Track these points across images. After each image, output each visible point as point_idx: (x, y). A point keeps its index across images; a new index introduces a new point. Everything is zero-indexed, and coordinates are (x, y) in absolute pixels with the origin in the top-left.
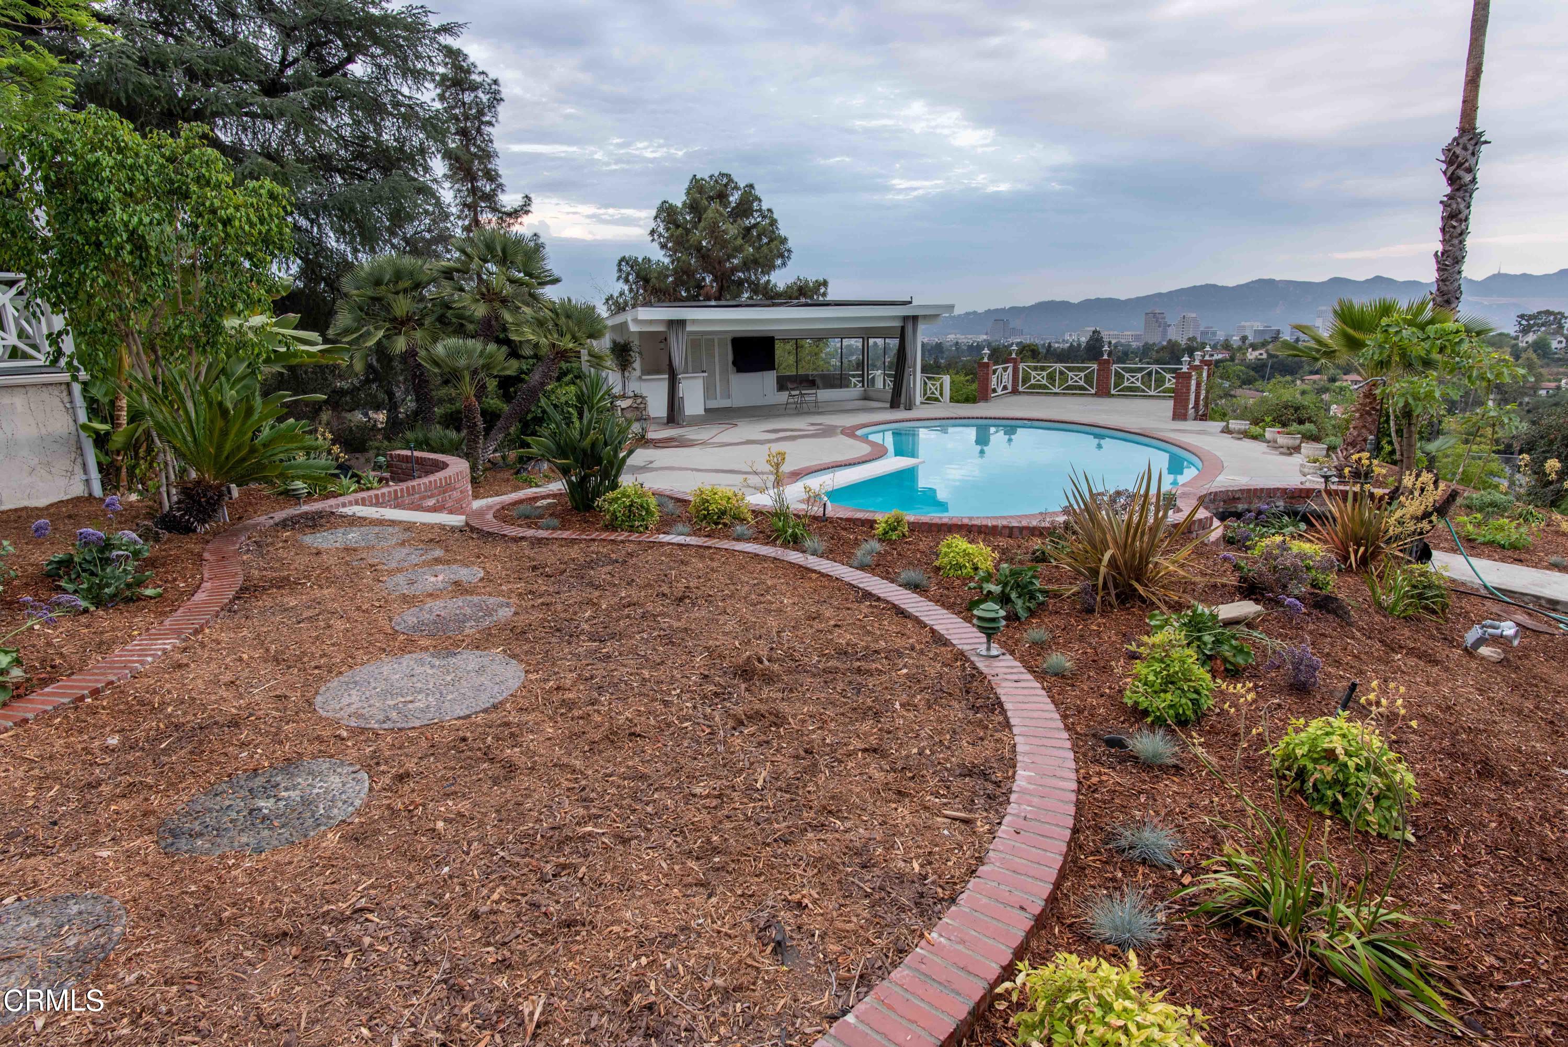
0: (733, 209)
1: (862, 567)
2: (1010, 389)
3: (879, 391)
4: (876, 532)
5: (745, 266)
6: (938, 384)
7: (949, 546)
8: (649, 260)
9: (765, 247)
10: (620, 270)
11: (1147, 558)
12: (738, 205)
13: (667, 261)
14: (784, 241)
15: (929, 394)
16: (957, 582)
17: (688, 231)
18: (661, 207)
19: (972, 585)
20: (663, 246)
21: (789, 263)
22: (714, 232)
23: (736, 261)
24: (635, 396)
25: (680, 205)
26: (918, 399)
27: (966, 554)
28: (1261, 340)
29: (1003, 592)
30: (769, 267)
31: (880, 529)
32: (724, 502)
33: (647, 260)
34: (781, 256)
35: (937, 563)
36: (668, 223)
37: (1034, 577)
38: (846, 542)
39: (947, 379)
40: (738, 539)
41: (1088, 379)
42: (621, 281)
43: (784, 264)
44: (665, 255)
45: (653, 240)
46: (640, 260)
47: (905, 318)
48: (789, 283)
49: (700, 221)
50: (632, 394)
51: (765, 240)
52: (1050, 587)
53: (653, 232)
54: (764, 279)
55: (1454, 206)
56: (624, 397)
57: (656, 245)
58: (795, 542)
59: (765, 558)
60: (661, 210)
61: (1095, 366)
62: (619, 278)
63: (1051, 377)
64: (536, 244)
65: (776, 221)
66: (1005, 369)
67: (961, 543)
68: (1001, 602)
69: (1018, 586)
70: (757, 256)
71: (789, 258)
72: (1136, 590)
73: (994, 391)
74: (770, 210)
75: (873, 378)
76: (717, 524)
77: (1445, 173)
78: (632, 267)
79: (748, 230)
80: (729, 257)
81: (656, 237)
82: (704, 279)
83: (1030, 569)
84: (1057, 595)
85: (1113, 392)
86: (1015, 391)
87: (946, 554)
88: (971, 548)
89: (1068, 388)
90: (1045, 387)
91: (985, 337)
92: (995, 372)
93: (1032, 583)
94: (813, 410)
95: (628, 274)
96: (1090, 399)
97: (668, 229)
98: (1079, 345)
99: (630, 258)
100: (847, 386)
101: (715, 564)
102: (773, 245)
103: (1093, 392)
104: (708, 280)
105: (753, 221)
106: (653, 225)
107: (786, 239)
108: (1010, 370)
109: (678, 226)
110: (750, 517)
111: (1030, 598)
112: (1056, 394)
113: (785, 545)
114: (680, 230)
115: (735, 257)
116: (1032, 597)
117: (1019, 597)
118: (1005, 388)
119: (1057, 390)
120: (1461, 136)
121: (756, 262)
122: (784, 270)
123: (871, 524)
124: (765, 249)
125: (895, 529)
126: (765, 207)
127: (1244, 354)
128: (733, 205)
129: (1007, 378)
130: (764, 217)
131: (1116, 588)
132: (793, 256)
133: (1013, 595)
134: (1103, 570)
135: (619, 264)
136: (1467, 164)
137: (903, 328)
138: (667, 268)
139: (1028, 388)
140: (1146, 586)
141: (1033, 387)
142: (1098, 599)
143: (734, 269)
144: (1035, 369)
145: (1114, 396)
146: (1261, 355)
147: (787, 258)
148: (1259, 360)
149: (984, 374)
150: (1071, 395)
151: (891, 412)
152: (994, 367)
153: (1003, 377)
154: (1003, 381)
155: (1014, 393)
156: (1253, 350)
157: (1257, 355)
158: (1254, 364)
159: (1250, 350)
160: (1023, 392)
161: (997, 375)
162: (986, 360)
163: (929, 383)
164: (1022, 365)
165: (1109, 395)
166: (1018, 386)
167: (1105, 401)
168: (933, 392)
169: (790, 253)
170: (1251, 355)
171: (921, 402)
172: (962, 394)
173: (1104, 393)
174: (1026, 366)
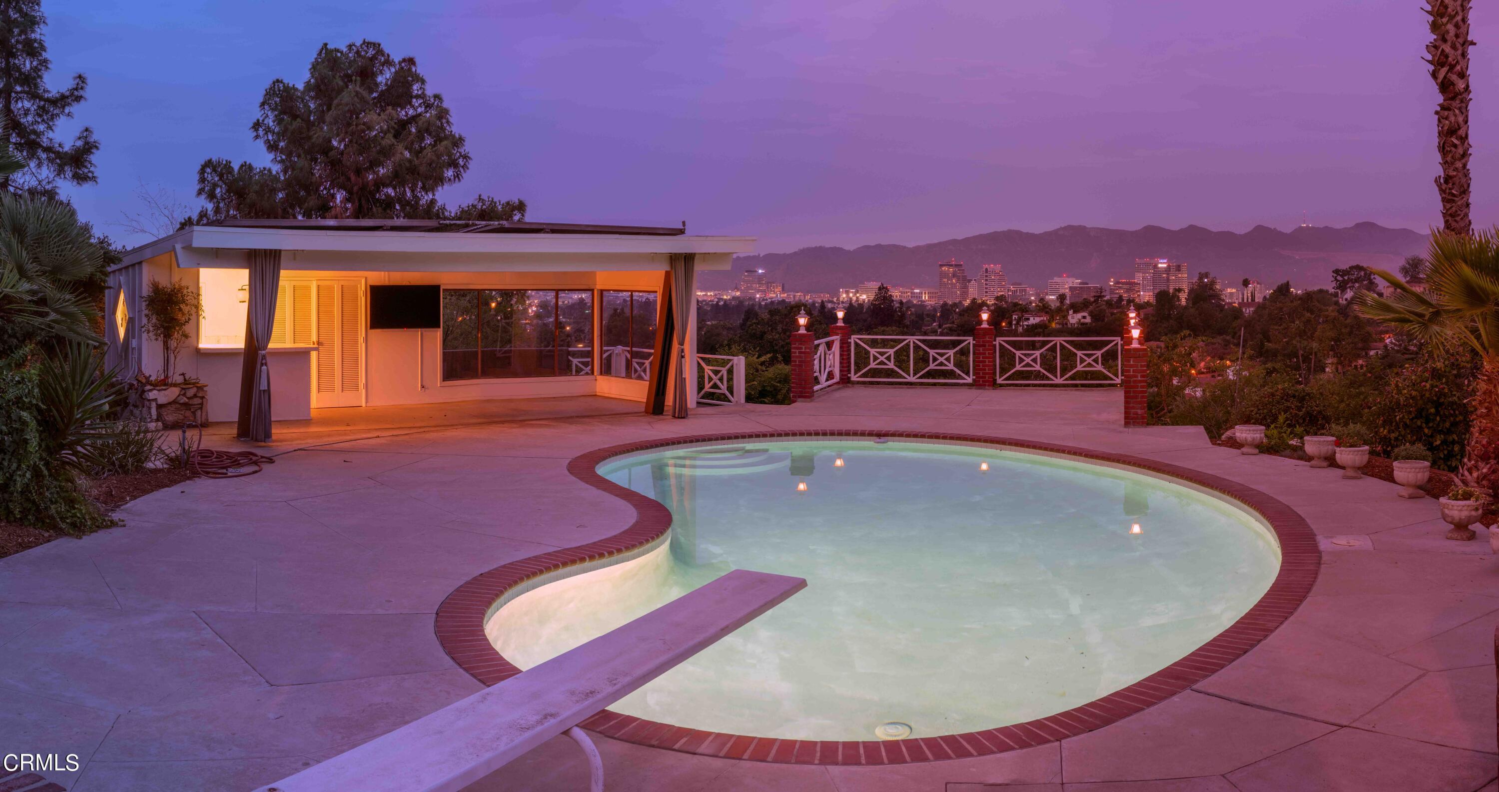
0: (382, 93)
2: (838, 378)
5: (397, 178)
6: (724, 371)
8: (250, 167)
9: (429, 150)
10: (202, 180)
12: (390, 88)
13: (276, 168)
14: (458, 142)
15: (707, 387)
17: (310, 125)
18: (272, 88)
20: (272, 147)
21: (466, 175)
22: (349, 125)
23: (382, 171)
24: (186, 382)
25: (300, 86)
26: (693, 394)
30: (435, 180)
33: (247, 168)
34: (453, 164)
36: (283, 112)
39: (740, 363)
41: (962, 363)
42: (203, 197)
43: (457, 177)
44: (274, 160)
45: (257, 137)
46: (236, 167)
47: (673, 258)
48: (464, 206)
49: (329, 109)
50: (179, 379)
51: (428, 141)
53: (257, 125)
54: (426, 198)
56: (164, 383)
57: (261, 144)
60: (270, 93)
61: (970, 340)
62: (200, 192)
63: (901, 358)
64: (87, 143)
65: (446, 111)
66: (830, 345)
70: (416, 162)
71: (465, 167)
73: (817, 380)
74: (437, 97)
75: (610, 356)
78: (221, 176)
79: (403, 125)
80: (373, 164)
81: (261, 132)
82: (333, 196)
85: (1000, 381)
86: (845, 381)
89: (930, 374)
90: (894, 373)
92: (816, 349)
95: (215, 185)
96: (965, 392)
97: (279, 121)
99: (219, 164)
100: (563, 374)
102: (441, 147)
103: (969, 380)
104: (339, 198)
105: (411, 112)
106: (258, 114)
107: (461, 139)
108: (837, 346)
109: (295, 117)
112: (912, 384)
114: (298, 123)
115: (380, 164)
118: (830, 376)
119: (912, 379)
121: (413, 170)
122: (457, 185)
124: (429, 153)
126: (430, 91)
128: (383, 87)
129: (834, 360)
130: (428, 106)
132: (471, 165)
135: (202, 171)
138: (276, 178)
141: (875, 373)
143: (380, 184)
144: (874, 343)
145: (1001, 385)
146: (1084, 317)
147: (463, 167)
148: (1083, 324)
149: (800, 353)
150: (934, 384)
151: (649, 423)
152: (816, 342)
153: (827, 356)
154: (828, 364)
155: (843, 383)
156: (1075, 312)
157: (1080, 318)
158: (1077, 328)
159: (1071, 312)
160: (858, 383)
161: (818, 354)
162: (802, 331)
163: (708, 369)
164: (854, 338)
165: (994, 384)
166: (849, 371)
167: (988, 394)
168: (715, 384)
169: (467, 160)
170: (1073, 318)
171: (698, 403)
172: (764, 386)
173: (988, 381)
174: (860, 339)
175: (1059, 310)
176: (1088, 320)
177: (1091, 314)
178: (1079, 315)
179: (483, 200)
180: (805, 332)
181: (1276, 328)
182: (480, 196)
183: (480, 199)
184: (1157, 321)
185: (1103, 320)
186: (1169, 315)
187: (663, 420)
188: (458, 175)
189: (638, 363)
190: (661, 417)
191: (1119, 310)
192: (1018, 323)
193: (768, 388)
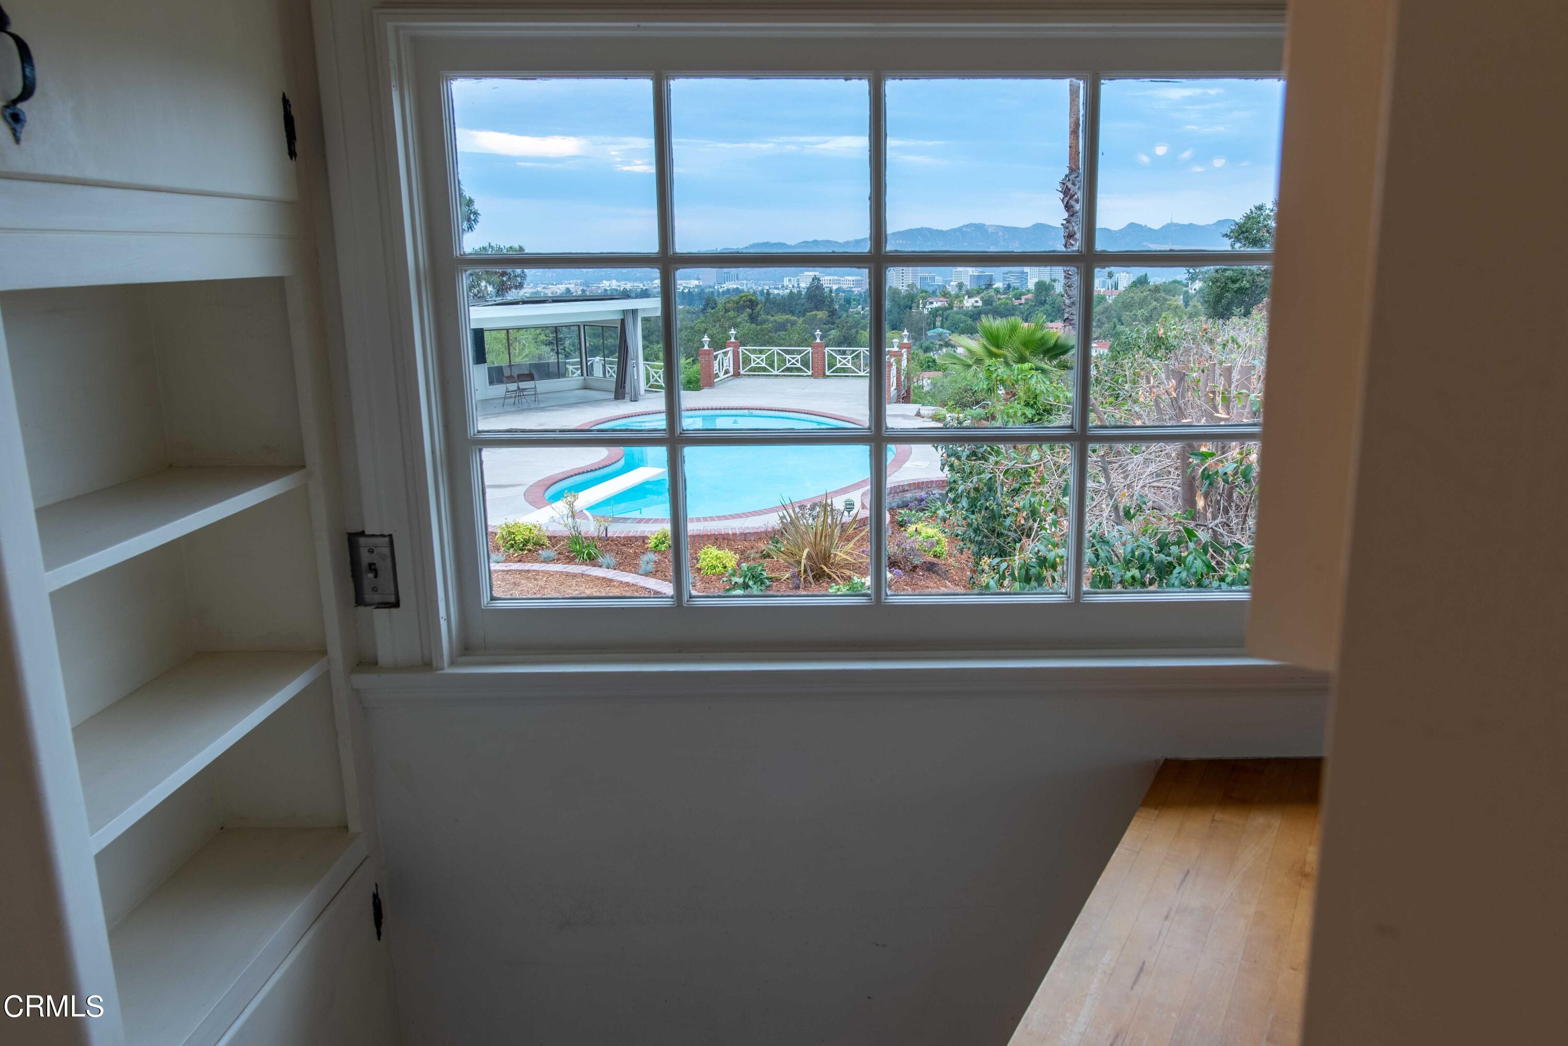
1: (647, 574)
2: (732, 373)
3: (598, 379)
4: (650, 546)
7: (706, 553)
11: (830, 552)
14: (469, 202)
15: (652, 381)
16: (714, 578)
19: (725, 579)
21: (477, 227)
26: (643, 386)
27: (718, 558)
28: (976, 287)
29: (744, 582)
31: (651, 544)
32: (528, 533)
34: (467, 219)
35: (698, 566)
37: (763, 570)
38: (629, 555)
40: (547, 561)
41: (805, 363)
47: (625, 312)
52: (773, 575)
55: (1071, 228)
58: (592, 560)
59: (574, 576)
61: (810, 349)
63: (770, 360)
66: (725, 354)
67: (713, 551)
68: (744, 588)
69: (753, 577)
71: (476, 221)
72: (825, 571)
73: (717, 376)
75: (592, 364)
76: (522, 550)
77: (1063, 201)
83: (759, 565)
84: (778, 580)
85: (827, 373)
86: (737, 374)
87: (704, 559)
88: (720, 553)
89: (787, 370)
90: (764, 369)
91: (696, 282)
92: (716, 357)
93: (762, 574)
94: (532, 406)
96: (807, 379)
98: (799, 292)
100: (564, 376)
101: (542, 583)
103: (810, 373)
107: (471, 200)
108: (730, 354)
110: (547, 542)
111: (761, 584)
112: (777, 375)
113: (584, 563)
116: (762, 583)
117: (755, 584)
118: (727, 372)
119: (776, 373)
120: (1070, 174)
122: (472, 234)
123: (644, 539)
125: (663, 543)
127: (961, 301)
129: (728, 361)
131: (812, 571)
132: (480, 219)
133: (751, 583)
134: (803, 561)
136: (1076, 196)
137: (623, 321)
139: (750, 370)
140: (830, 568)
141: (753, 369)
142: (802, 579)
144: (754, 352)
145: (828, 376)
146: (977, 302)
147: (474, 220)
148: (975, 307)
149: (705, 361)
150: (791, 376)
151: (617, 405)
152: (715, 354)
153: (724, 361)
154: (725, 365)
155: (735, 376)
156: (969, 297)
157: (973, 302)
158: (971, 311)
159: (966, 297)
160: (744, 375)
161: (718, 359)
162: (706, 347)
163: (652, 371)
164: (741, 349)
165: (824, 376)
166: (739, 369)
167: (821, 382)
168: (656, 379)
169: (477, 216)
170: (967, 302)
171: (645, 390)
172: (690, 377)
173: (820, 374)
174: (746, 350)
175: (957, 296)
176: (980, 304)
177: (982, 299)
178: (972, 300)
179: (492, 246)
180: (708, 348)
181: (1128, 313)
182: (490, 244)
183: (490, 246)
184: (1035, 306)
185: (991, 305)
186: (1045, 301)
187: (625, 402)
188: (470, 227)
189: (610, 367)
190: (624, 400)
191: (1004, 296)
192: (924, 306)
193: (693, 378)
